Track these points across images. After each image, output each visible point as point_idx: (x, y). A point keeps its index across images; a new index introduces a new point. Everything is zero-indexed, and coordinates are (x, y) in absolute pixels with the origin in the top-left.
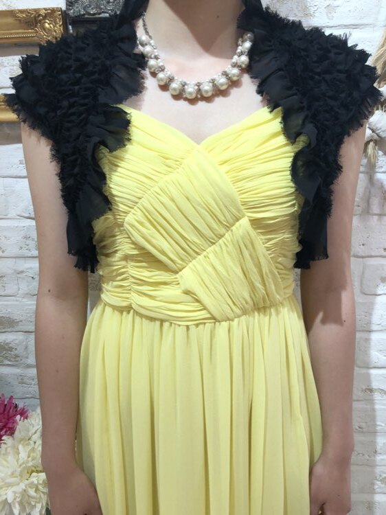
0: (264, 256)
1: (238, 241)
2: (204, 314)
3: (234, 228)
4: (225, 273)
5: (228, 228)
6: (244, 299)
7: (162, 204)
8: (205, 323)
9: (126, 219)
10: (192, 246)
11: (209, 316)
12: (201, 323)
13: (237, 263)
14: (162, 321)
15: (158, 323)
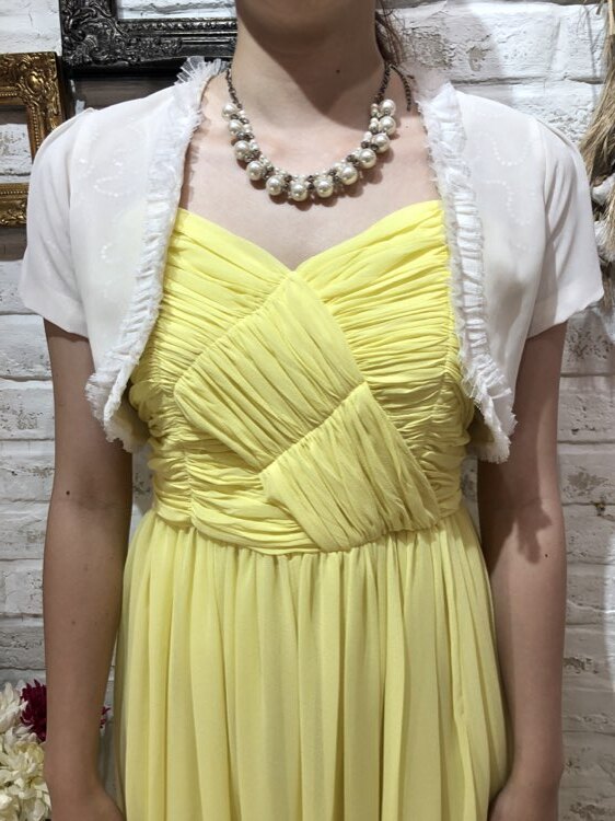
6: (367, 516)
7: (233, 361)
10: (282, 429)
13: (354, 458)
14: (237, 548)
15: (231, 550)
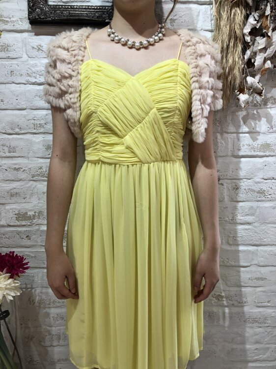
0: (165, 130)
1: (152, 121)
2: (136, 159)
3: (150, 114)
4: (146, 138)
5: (147, 113)
6: (156, 152)
7: (116, 101)
8: (136, 164)
9: (99, 110)
10: (130, 123)
11: (138, 160)
12: (135, 164)
13: (152, 133)
14: (115, 164)
15: (113, 166)
